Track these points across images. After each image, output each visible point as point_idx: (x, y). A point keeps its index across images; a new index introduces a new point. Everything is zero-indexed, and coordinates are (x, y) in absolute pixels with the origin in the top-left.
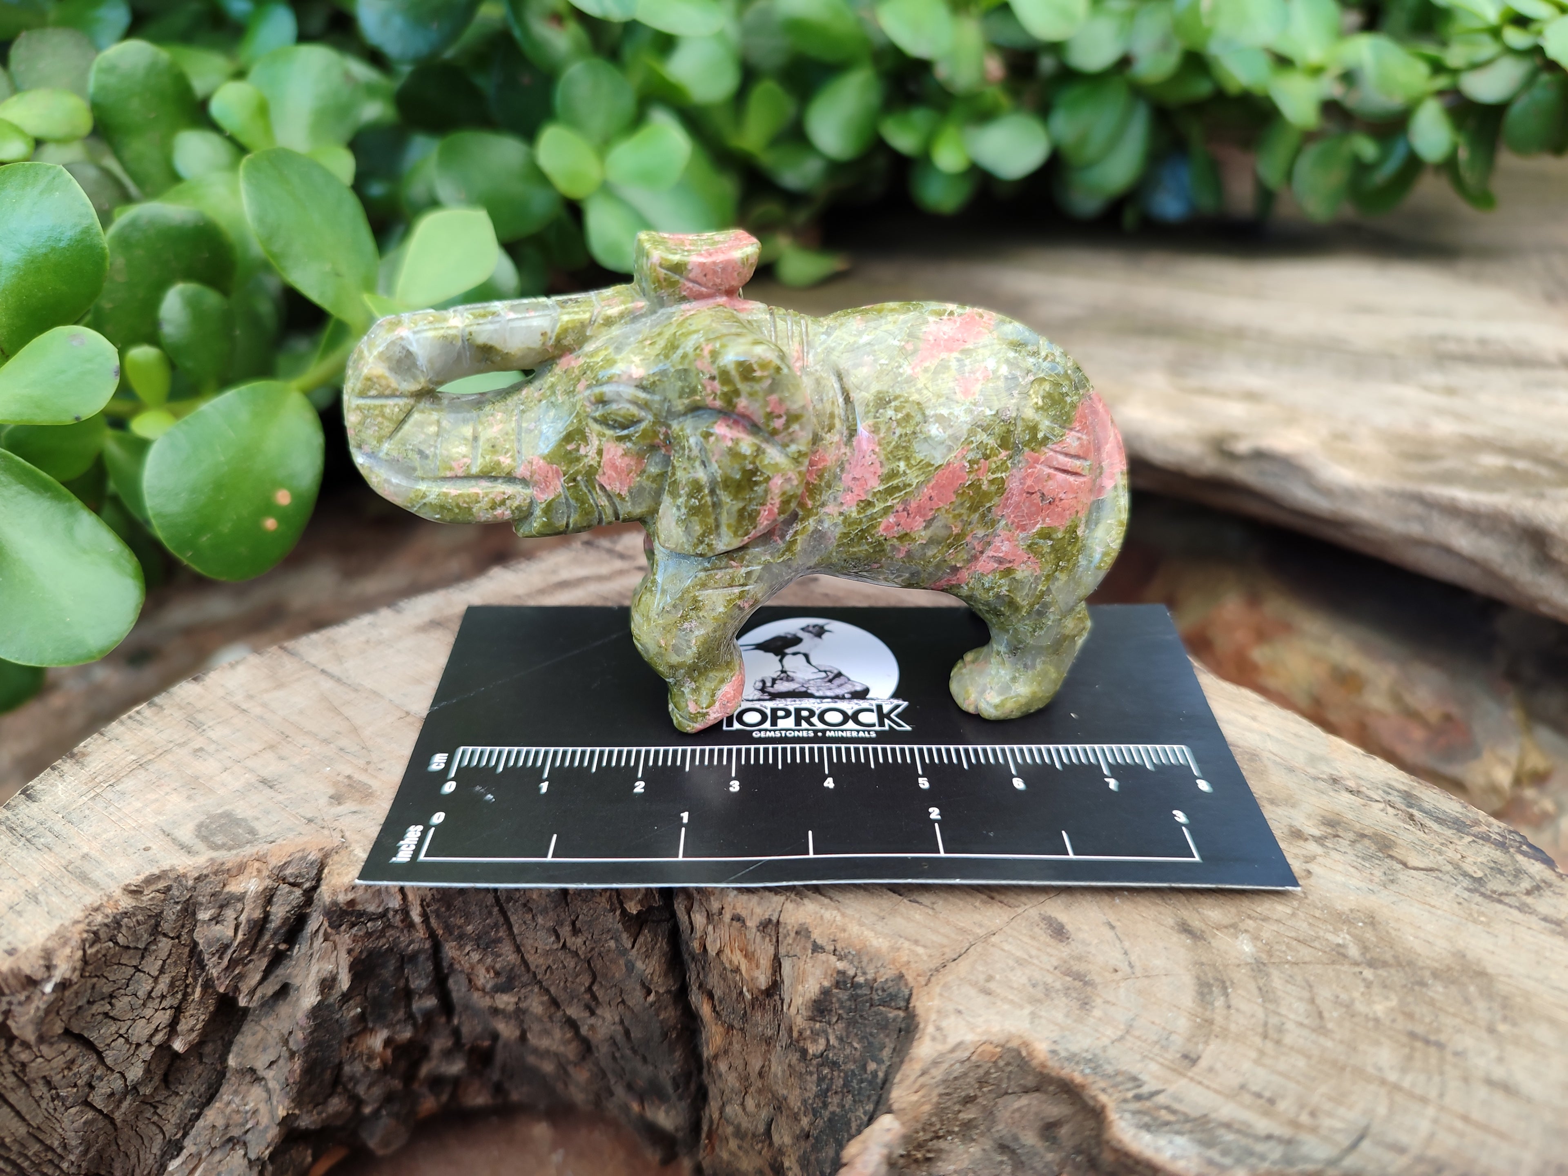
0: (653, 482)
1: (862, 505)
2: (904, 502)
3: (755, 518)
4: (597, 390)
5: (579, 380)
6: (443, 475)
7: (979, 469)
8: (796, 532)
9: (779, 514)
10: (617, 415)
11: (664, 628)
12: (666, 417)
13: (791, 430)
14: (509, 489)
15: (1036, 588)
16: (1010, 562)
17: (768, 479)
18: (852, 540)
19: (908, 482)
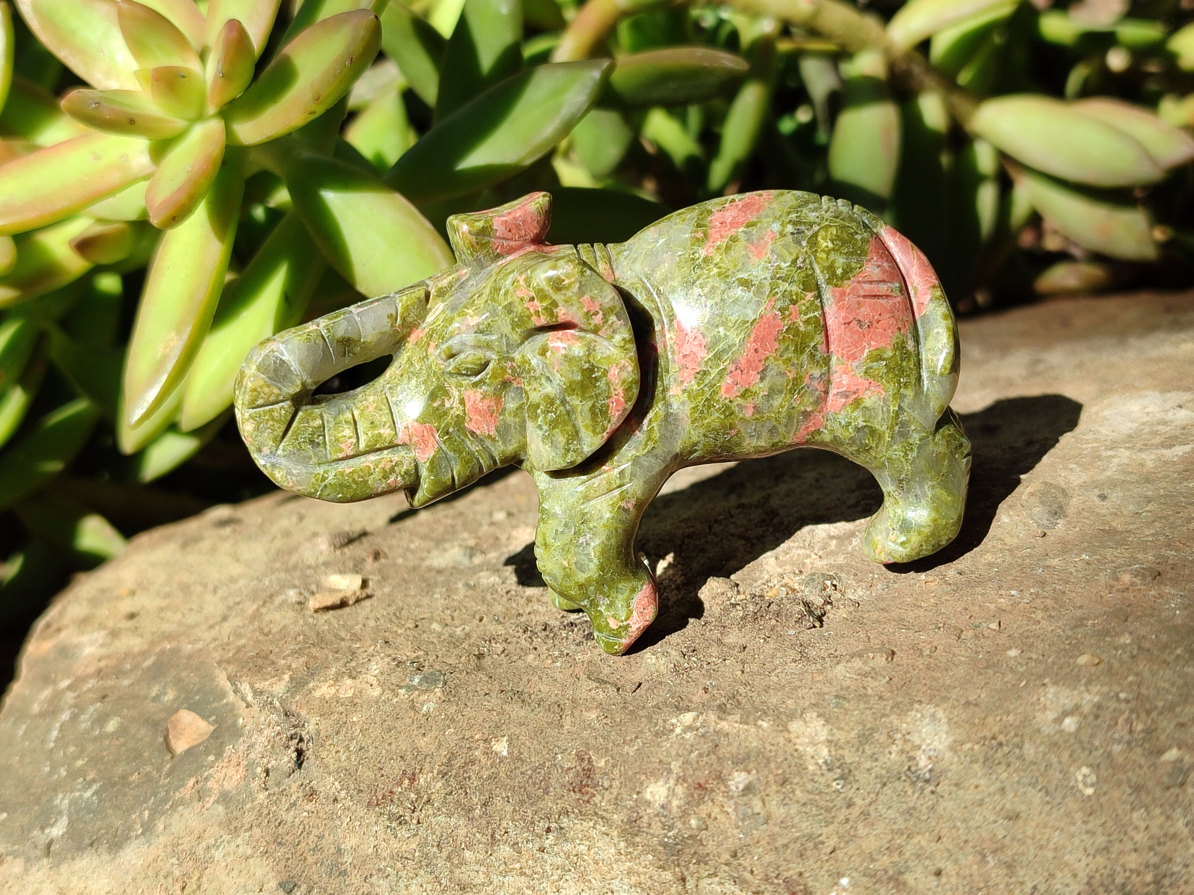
0: (515, 416)
1: (699, 376)
2: (733, 361)
3: (606, 412)
4: (444, 347)
5: (429, 345)
6: (335, 457)
7: (791, 314)
8: (650, 420)
9: (626, 402)
10: (467, 363)
11: (563, 550)
12: (508, 352)
13: (610, 322)
14: (395, 456)
15: (888, 411)
16: (855, 393)
17: (606, 372)
18: (702, 412)
19: (730, 343)
